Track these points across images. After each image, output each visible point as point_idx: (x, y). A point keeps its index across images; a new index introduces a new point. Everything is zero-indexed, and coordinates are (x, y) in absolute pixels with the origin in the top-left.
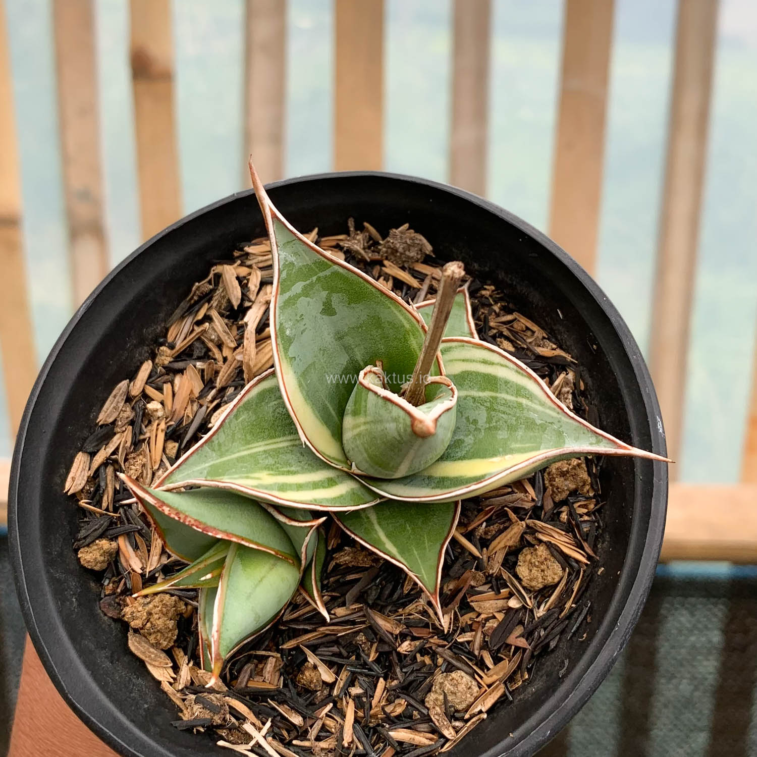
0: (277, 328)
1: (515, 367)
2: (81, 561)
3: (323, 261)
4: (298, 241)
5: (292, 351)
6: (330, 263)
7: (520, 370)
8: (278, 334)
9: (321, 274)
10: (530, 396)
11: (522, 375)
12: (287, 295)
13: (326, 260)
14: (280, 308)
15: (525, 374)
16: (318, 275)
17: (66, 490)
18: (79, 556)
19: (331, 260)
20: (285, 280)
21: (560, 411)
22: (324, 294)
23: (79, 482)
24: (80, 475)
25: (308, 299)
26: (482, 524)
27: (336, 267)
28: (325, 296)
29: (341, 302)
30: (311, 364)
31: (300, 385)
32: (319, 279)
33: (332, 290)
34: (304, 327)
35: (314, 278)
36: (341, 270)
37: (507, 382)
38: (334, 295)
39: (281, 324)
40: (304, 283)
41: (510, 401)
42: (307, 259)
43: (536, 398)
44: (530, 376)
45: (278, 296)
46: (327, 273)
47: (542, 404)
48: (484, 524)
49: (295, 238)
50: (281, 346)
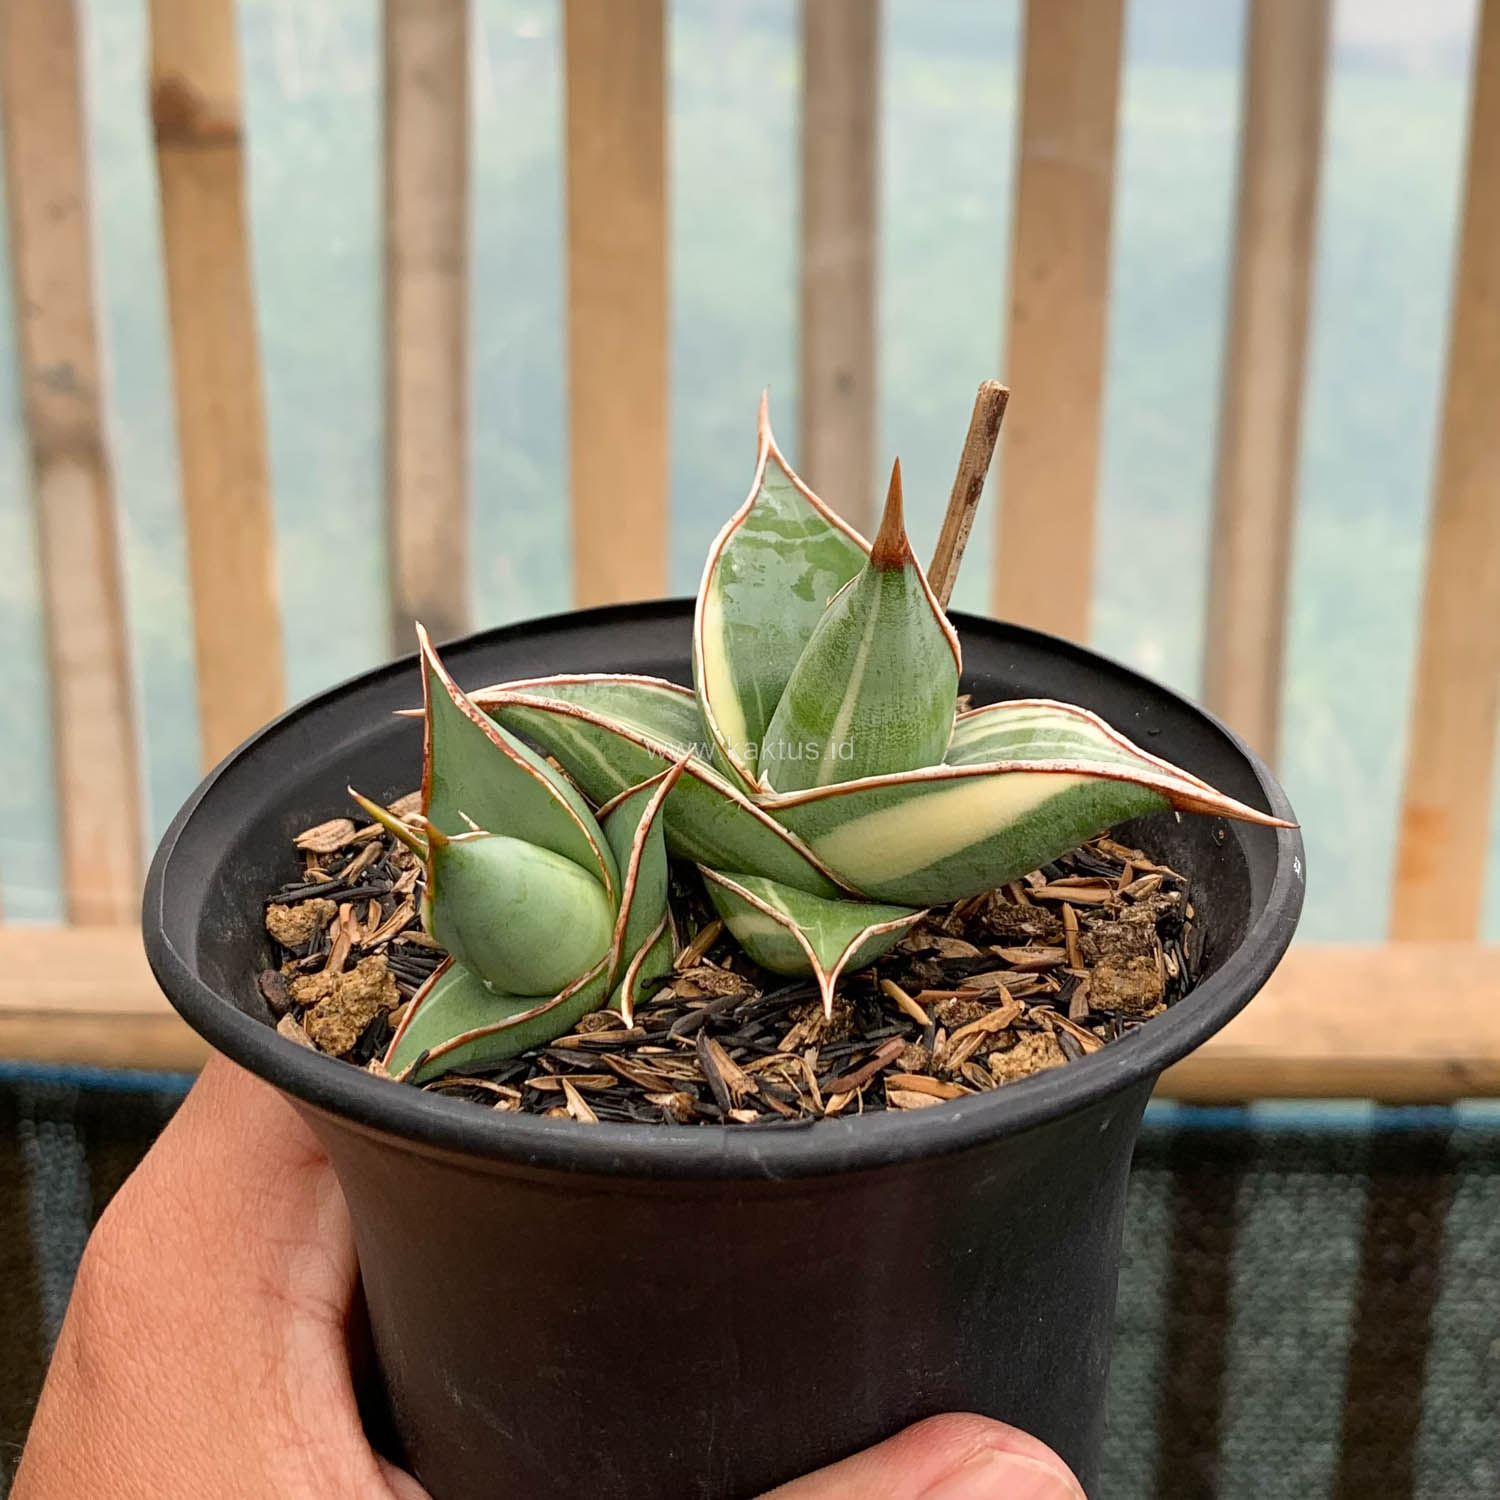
0: (723, 553)
1: (1068, 714)
2: (269, 918)
3: (820, 521)
4: (792, 489)
5: (730, 588)
6: (828, 524)
7: (1073, 716)
8: (721, 559)
9: (810, 539)
10: (1080, 739)
11: (1075, 720)
12: (752, 534)
13: (823, 519)
14: (736, 538)
15: (1081, 718)
16: (806, 538)
17: (299, 839)
18: (268, 909)
19: (830, 520)
20: (756, 518)
21: (1122, 750)
22: (805, 566)
23: (322, 842)
24: (329, 837)
25: (779, 557)
26: (949, 999)
27: (834, 532)
28: (806, 569)
29: (828, 586)
30: (753, 628)
31: (726, 632)
32: (804, 545)
33: (820, 563)
34: (761, 582)
35: (799, 541)
36: (841, 537)
37: (1047, 731)
38: (820, 572)
39: (729, 553)
40: (781, 538)
41: (1046, 747)
42: (798, 514)
43: (1090, 740)
44: (1088, 720)
45: (739, 527)
46: (820, 538)
47: (1095, 745)
48: (954, 1000)
49: (791, 484)
50: (718, 573)
